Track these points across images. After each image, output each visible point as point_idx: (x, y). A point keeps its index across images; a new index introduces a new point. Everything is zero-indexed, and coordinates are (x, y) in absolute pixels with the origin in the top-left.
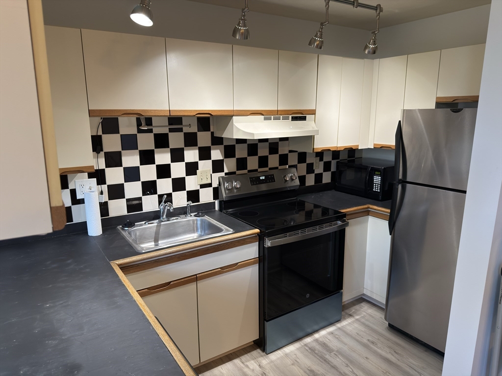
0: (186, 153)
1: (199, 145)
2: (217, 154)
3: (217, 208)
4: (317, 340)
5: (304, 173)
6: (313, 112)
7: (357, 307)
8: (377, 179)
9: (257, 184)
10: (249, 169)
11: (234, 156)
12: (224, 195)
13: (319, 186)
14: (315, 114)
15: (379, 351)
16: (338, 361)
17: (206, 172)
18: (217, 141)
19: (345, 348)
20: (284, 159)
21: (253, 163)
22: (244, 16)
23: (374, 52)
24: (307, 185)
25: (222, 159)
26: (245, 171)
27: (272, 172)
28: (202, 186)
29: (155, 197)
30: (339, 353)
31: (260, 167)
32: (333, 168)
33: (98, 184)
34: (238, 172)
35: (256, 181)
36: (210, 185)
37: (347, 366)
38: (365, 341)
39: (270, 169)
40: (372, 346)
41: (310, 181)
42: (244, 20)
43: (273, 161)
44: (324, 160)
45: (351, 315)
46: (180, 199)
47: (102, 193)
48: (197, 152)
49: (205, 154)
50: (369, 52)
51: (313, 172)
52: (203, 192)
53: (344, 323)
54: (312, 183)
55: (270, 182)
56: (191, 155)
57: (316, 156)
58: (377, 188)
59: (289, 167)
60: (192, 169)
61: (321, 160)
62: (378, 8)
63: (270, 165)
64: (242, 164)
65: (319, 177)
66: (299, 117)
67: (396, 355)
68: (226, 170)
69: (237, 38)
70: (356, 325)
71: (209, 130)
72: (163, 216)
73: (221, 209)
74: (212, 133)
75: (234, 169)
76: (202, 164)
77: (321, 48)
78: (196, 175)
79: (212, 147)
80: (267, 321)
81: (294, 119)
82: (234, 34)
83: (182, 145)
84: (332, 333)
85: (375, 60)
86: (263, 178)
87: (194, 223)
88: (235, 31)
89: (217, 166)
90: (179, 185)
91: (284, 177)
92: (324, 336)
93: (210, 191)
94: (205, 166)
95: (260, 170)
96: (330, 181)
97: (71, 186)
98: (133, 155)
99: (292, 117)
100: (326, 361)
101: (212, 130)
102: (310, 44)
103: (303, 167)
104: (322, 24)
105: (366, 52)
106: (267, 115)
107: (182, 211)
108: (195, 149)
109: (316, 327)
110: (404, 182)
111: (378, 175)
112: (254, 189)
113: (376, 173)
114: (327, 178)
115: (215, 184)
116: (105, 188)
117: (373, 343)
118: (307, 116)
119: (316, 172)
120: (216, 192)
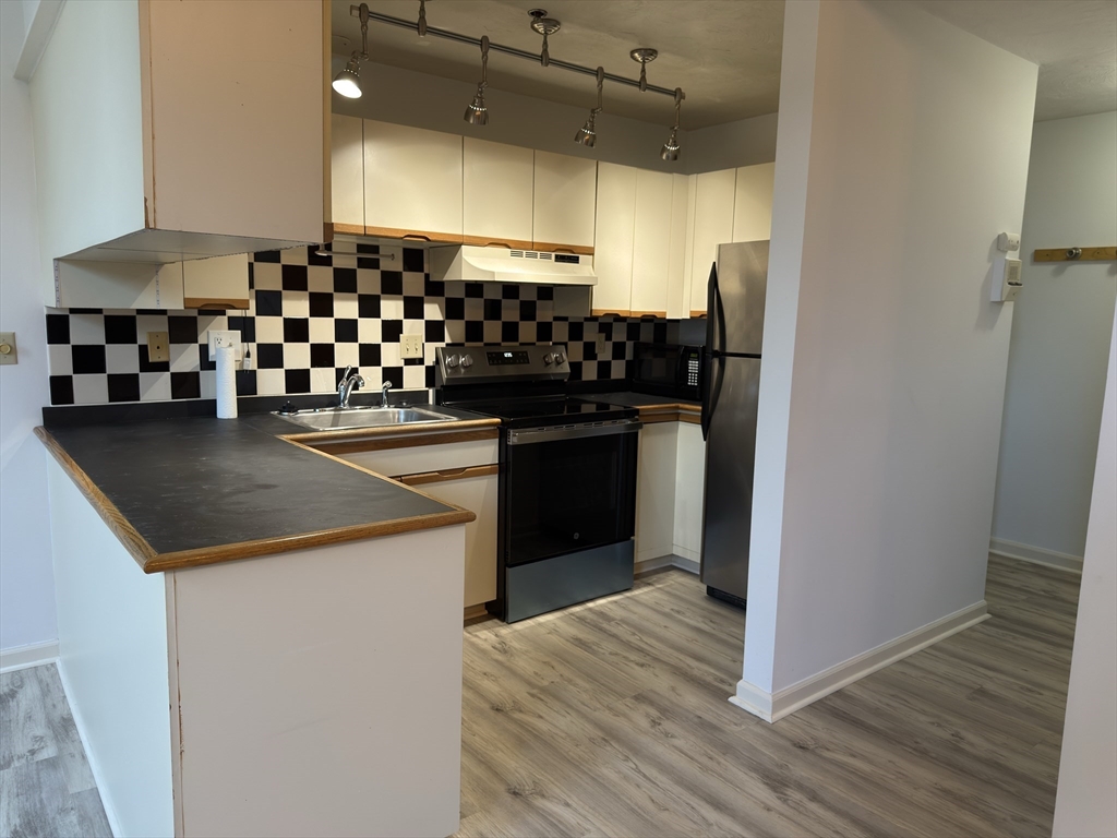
0: (383, 303)
1: (404, 294)
2: (433, 311)
3: (431, 401)
4: (590, 609)
5: (579, 358)
6: (590, 252)
7: (661, 575)
8: (693, 365)
9: (498, 364)
10: (486, 340)
11: (462, 318)
12: (445, 376)
13: (604, 382)
14: (593, 254)
15: (686, 620)
16: (621, 631)
17: (416, 338)
18: (435, 289)
19: (634, 617)
20: (544, 331)
21: (492, 331)
22: (481, 93)
23: (675, 158)
24: (584, 379)
25: (441, 319)
26: (481, 344)
27: (524, 348)
28: (409, 362)
29: (331, 372)
30: (624, 621)
31: (504, 340)
32: (629, 355)
33: (244, 339)
34: (467, 344)
35: (496, 358)
36: (421, 361)
37: (634, 634)
38: (667, 610)
39: (521, 344)
40: (677, 615)
41: (590, 372)
42: (481, 98)
43: (527, 331)
44: (614, 340)
45: (649, 584)
46: (372, 380)
47: (248, 355)
48: (401, 304)
49: (414, 309)
50: (667, 157)
51: (594, 357)
52: (408, 370)
53: (636, 592)
54: (593, 377)
55: (520, 363)
56: (392, 309)
57: (600, 331)
58: (693, 381)
59: (554, 344)
60: (392, 331)
61: (609, 338)
62: (677, 94)
63: (521, 339)
64: (474, 331)
65: (604, 368)
66: (568, 256)
67: (712, 624)
68: (448, 340)
69: (471, 121)
70: (656, 594)
71: (422, 271)
72: (343, 401)
73: (438, 400)
74: (427, 276)
75: (461, 338)
76: (408, 324)
77: (592, 145)
78: (398, 340)
79: (425, 298)
80: (510, 567)
81: (559, 259)
82: (467, 117)
83: (377, 290)
84: (615, 602)
85: (691, 176)
86: (510, 355)
87: (394, 417)
88: (469, 112)
89: (434, 332)
90: (370, 355)
91: (544, 358)
92: (601, 605)
93: (421, 370)
94: (414, 329)
95: (503, 344)
96: (623, 377)
97: (202, 339)
98: (299, 299)
99: (556, 256)
100: (602, 630)
101: (426, 271)
102: (577, 139)
103: (577, 349)
104: (593, 111)
105: (664, 157)
106: (516, 247)
107: (374, 400)
108: (399, 299)
109: (590, 597)
110: (722, 355)
111: (694, 359)
112: (494, 371)
113: (692, 355)
114: (618, 371)
115: (430, 361)
116: (253, 347)
117: (678, 612)
118: (581, 257)
119: (600, 358)
120: (431, 374)
